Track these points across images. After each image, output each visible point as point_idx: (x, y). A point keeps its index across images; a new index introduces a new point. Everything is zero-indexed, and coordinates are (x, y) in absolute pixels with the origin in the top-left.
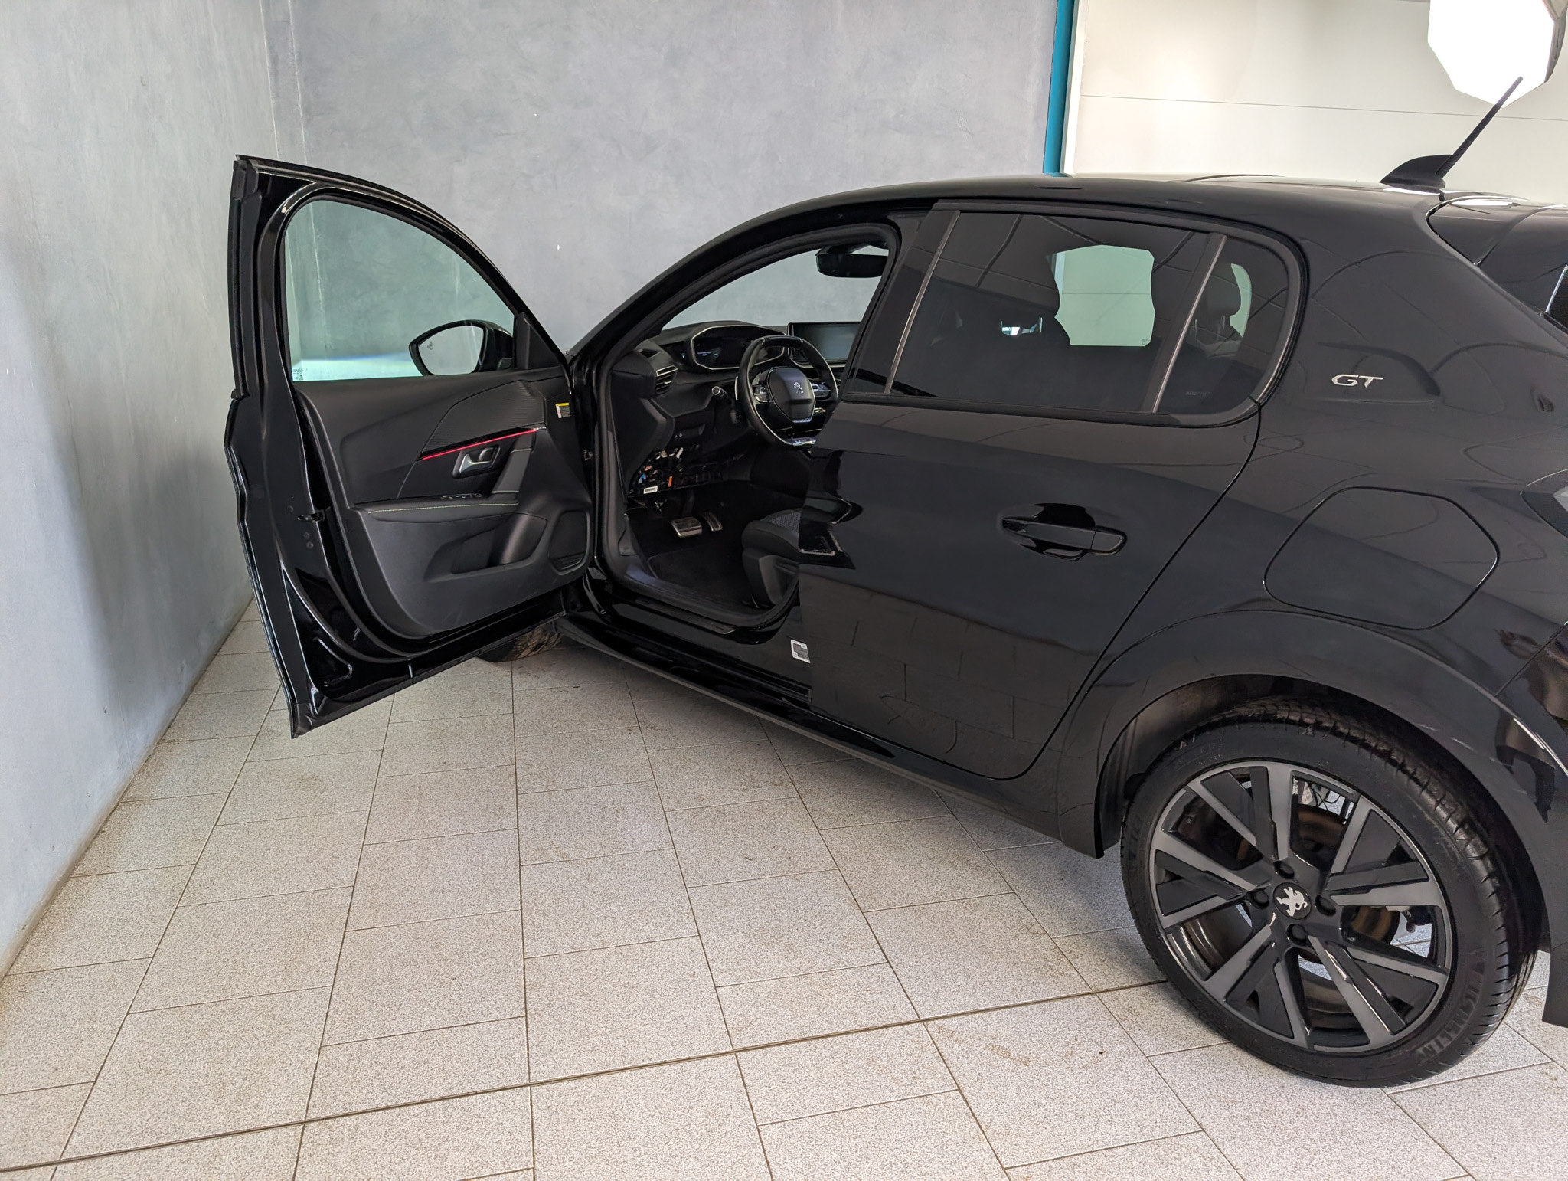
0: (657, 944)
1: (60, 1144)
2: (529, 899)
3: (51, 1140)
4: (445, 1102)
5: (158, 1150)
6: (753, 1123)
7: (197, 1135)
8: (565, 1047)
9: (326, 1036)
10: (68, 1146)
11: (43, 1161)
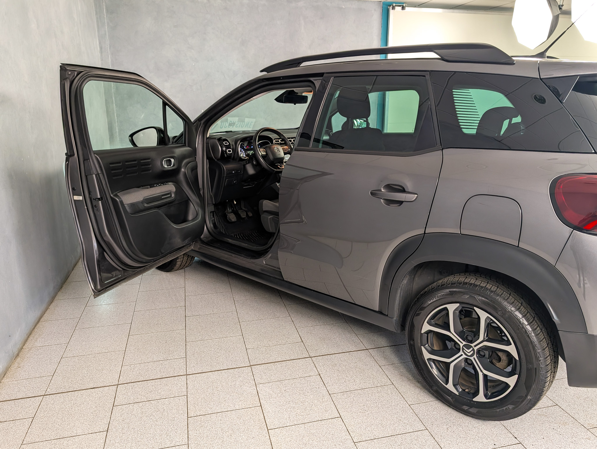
0: (229, 338)
1: (44, 391)
2: (188, 326)
3: (41, 390)
4: (160, 379)
5: (73, 392)
6: (255, 384)
7: (85, 388)
8: (198, 365)
9: (123, 363)
10: (47, 392)
11: (40, 395)
